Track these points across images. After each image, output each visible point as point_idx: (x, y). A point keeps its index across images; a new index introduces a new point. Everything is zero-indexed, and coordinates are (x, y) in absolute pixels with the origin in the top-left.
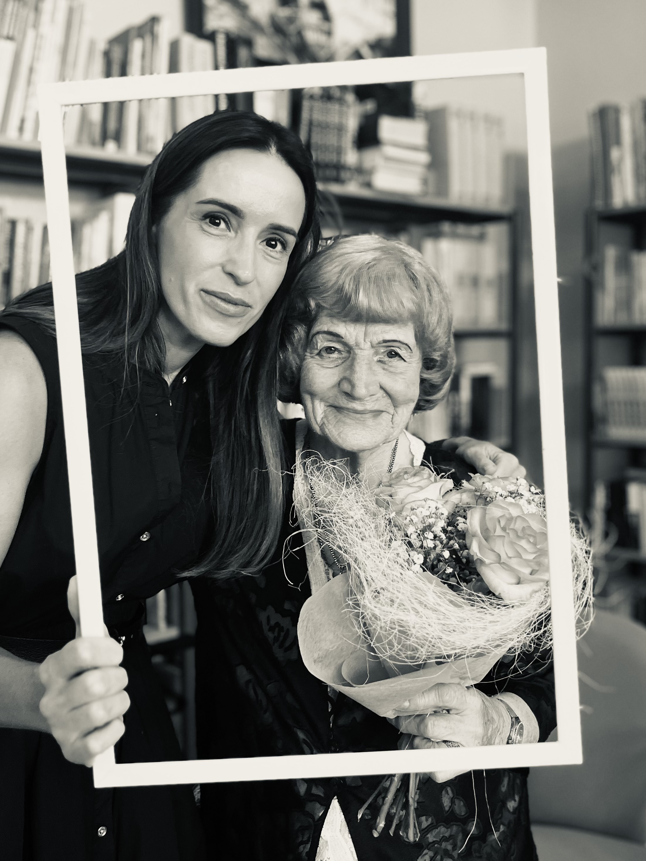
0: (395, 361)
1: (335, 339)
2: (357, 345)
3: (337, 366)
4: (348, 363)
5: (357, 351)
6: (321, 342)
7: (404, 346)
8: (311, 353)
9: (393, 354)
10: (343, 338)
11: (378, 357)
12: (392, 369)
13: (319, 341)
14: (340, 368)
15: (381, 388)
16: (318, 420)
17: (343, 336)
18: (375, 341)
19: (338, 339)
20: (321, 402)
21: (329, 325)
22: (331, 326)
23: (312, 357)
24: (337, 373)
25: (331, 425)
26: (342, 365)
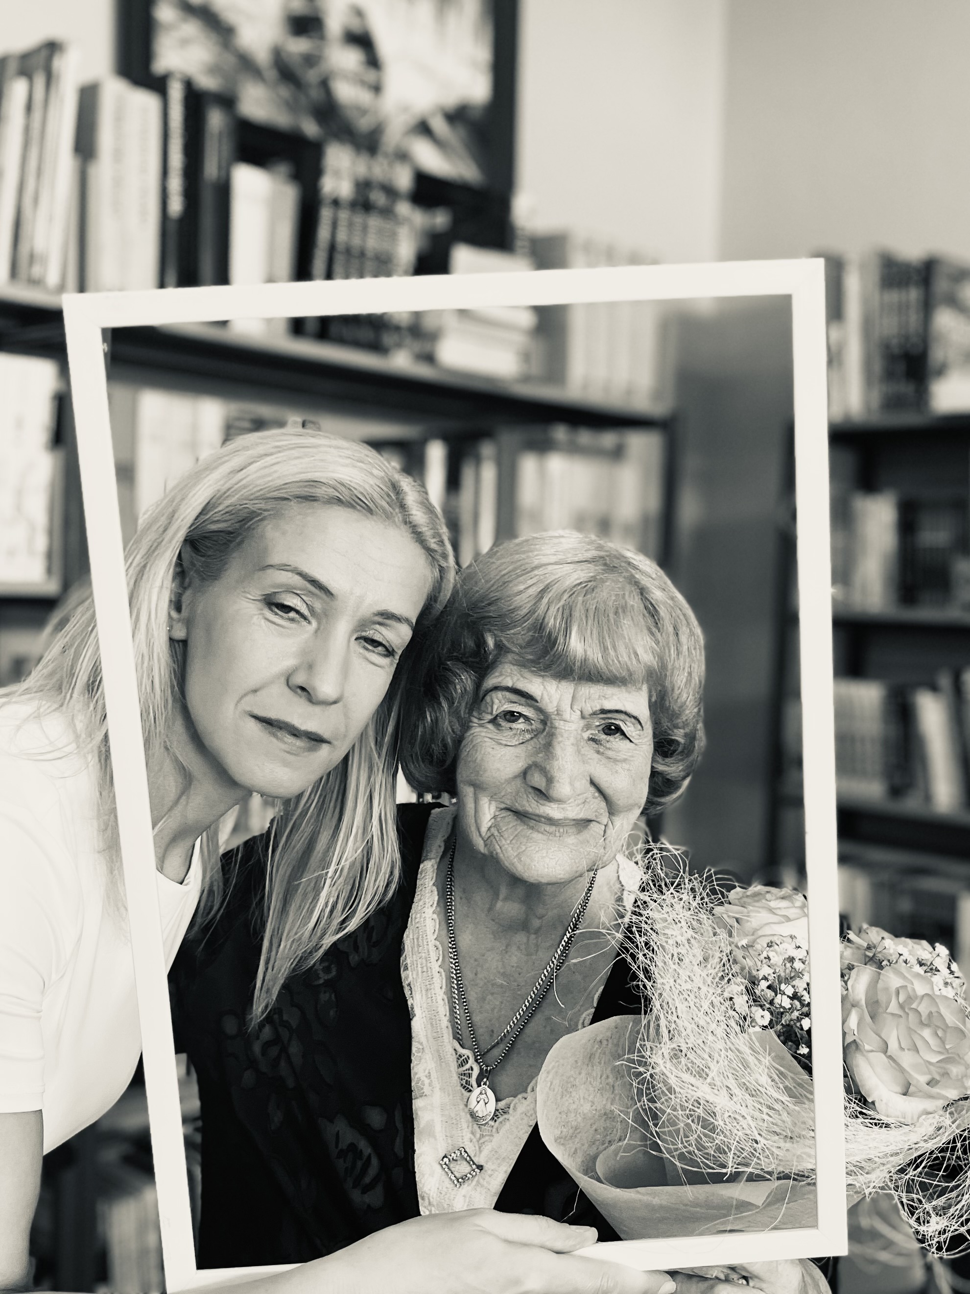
0: (616, 742)
1: (523, 700)
2: (558, 713)
3: (523, 743)
4: (542, 740)
5: (558, 723)
6: (500, 703)
7: (633, 720)
8: (480, 719)
9: (613, 730)
10: (537, 701)
11: (589, 732)
12: (610, 753)
13: (496, 701)
14: (530, 746)
15: (592, 783)
16: (484, 829)
17: (538, 698)
18: (588, 710)
19: (529, 702)
20: (490, 801)
21: (515, 678)
22: (518, 679)
23: (481, 726)
24: (523, 755)
25: (505, 840)
26: (532, 742)
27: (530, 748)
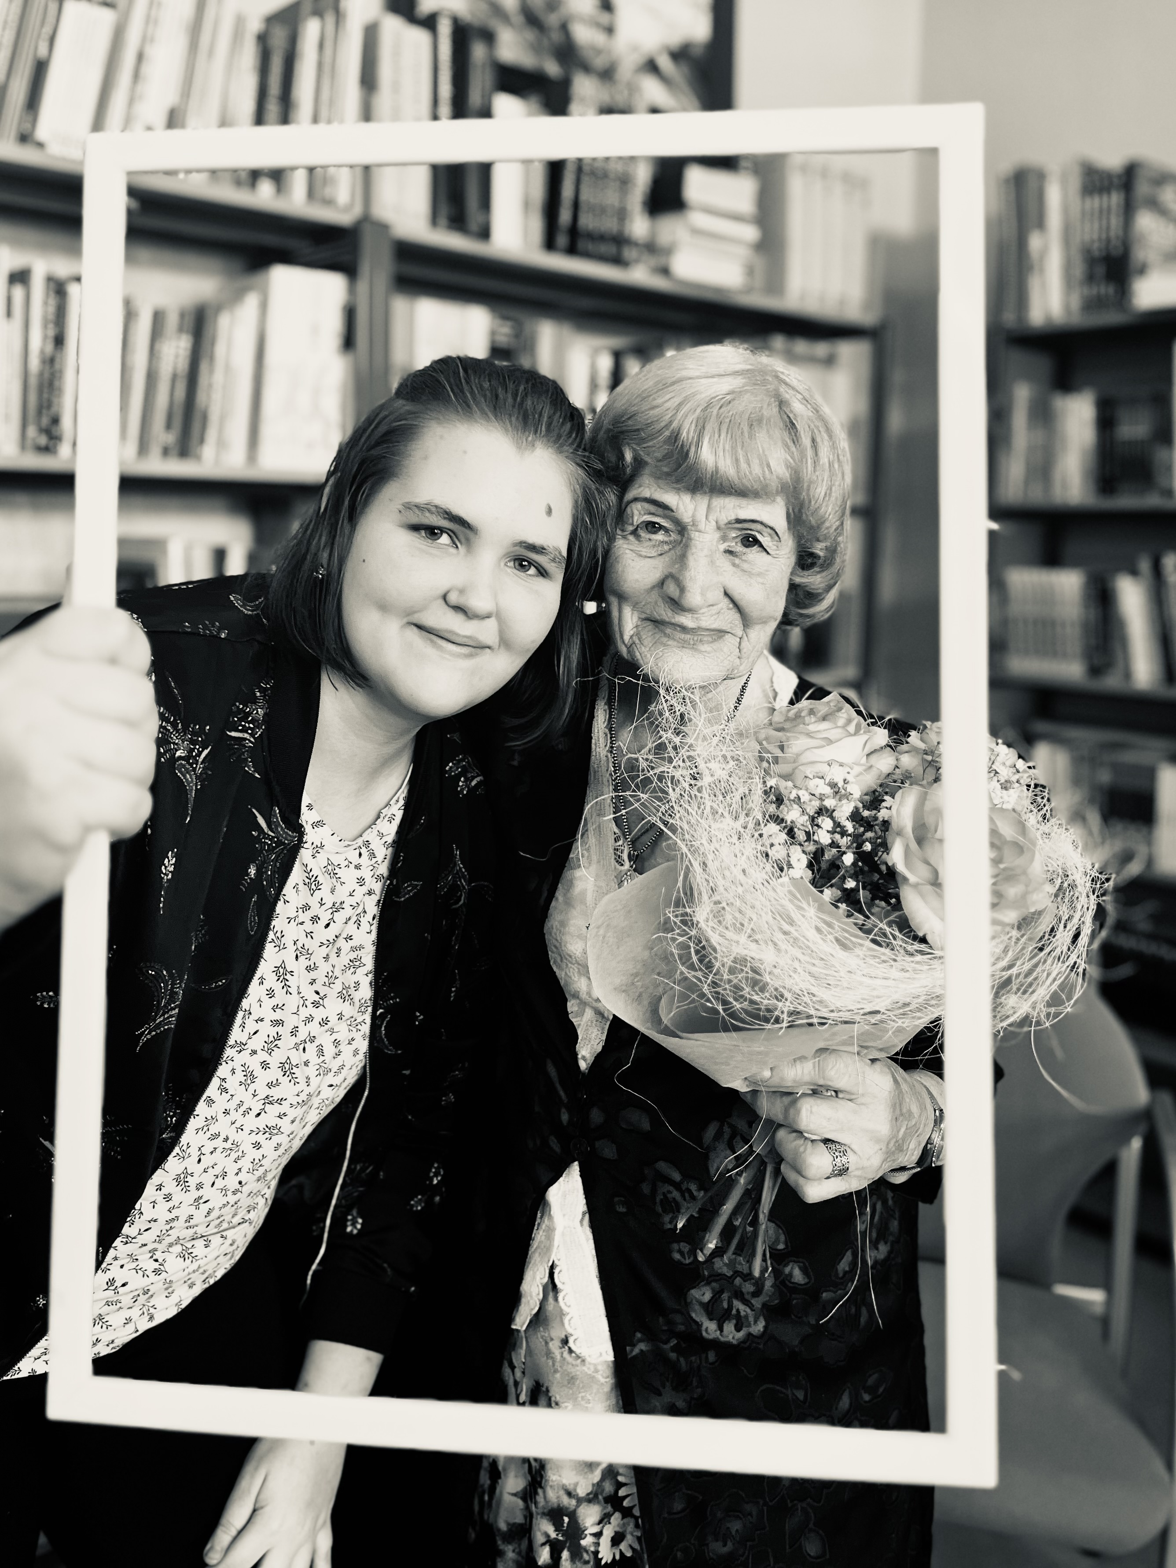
0: (753, 553)
1: (660, 511)
2: (694, 524)
3: (661, 555)
4: (678, 550)
5: (694, 535)
6: (639, 515)
7: (769, 530)
8: (623, 531)
9: (750, 541)
10: (672, 511)
11: (726, 544)
12: (745, 566)
13: (636, 512)
14: (666, 558)
15: (727, 594)
16: (626, 638)
17: (674, 508)
18: (724, 520)
19: (666, 512)
20: (632, 610)
21: (653, 489)
22: (655, 490)
23: (624, 537)
24: (660, 566)
25: (645, 647)
26: (670, 554)
27: (667, 559)
